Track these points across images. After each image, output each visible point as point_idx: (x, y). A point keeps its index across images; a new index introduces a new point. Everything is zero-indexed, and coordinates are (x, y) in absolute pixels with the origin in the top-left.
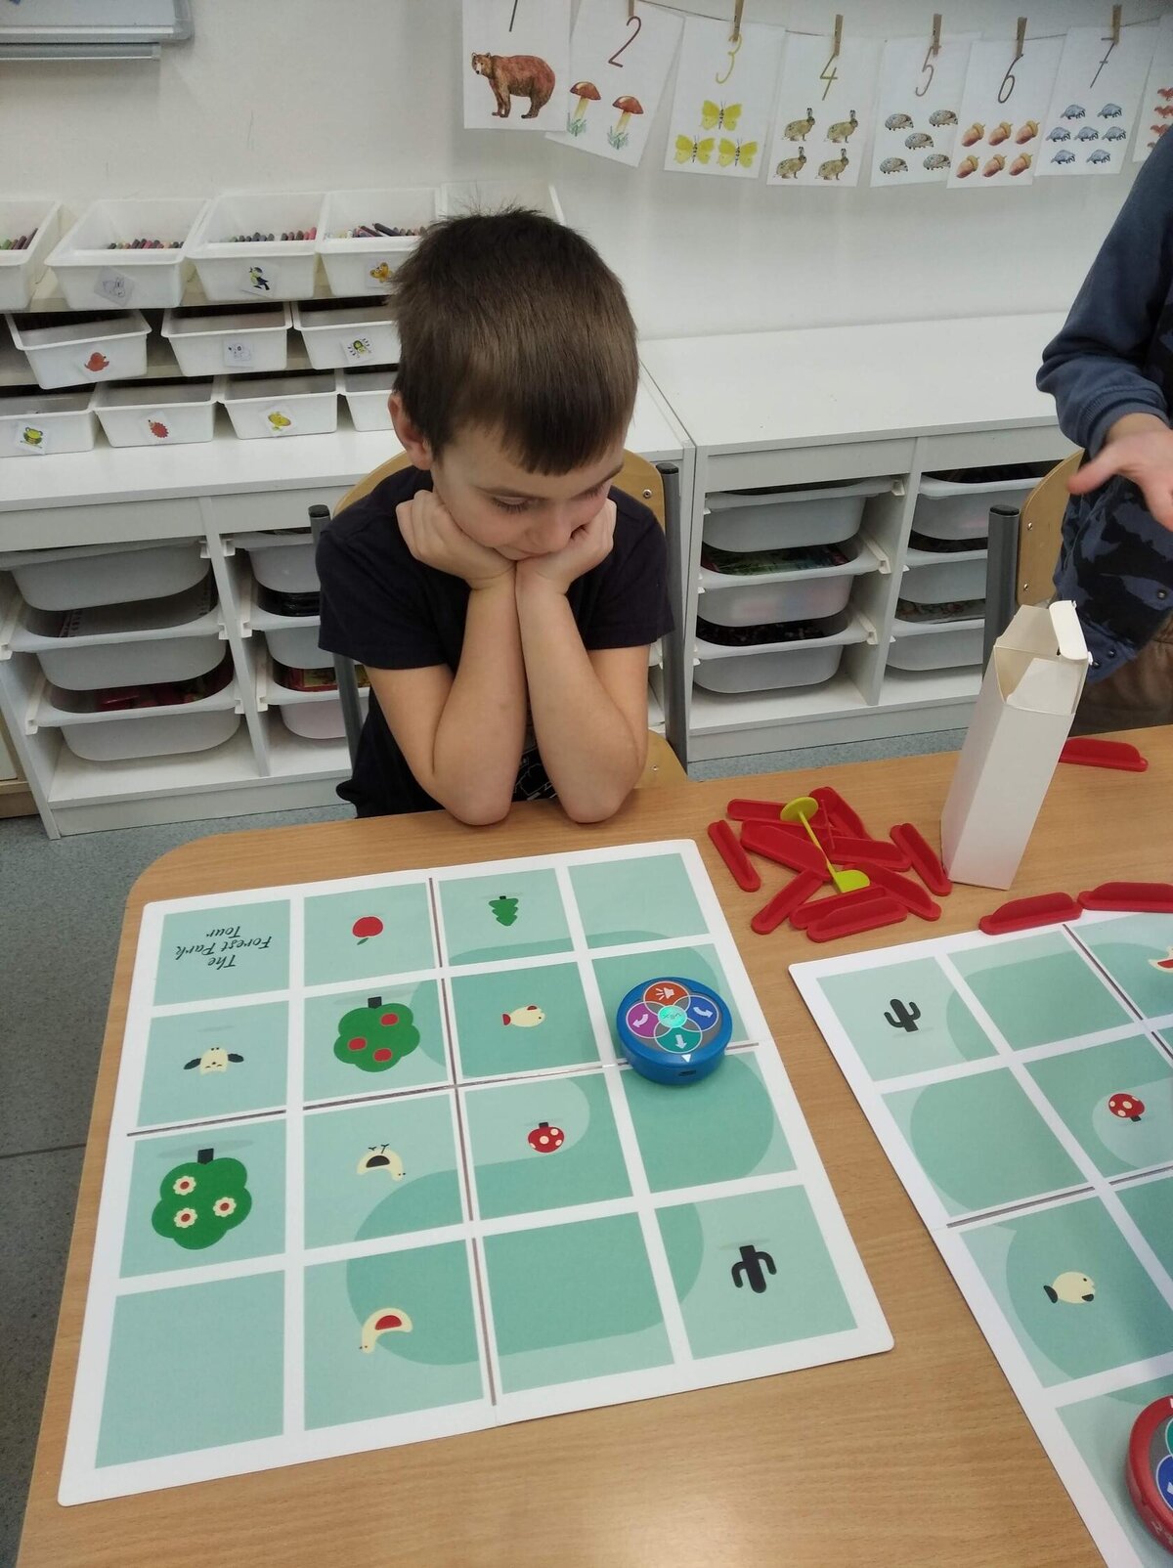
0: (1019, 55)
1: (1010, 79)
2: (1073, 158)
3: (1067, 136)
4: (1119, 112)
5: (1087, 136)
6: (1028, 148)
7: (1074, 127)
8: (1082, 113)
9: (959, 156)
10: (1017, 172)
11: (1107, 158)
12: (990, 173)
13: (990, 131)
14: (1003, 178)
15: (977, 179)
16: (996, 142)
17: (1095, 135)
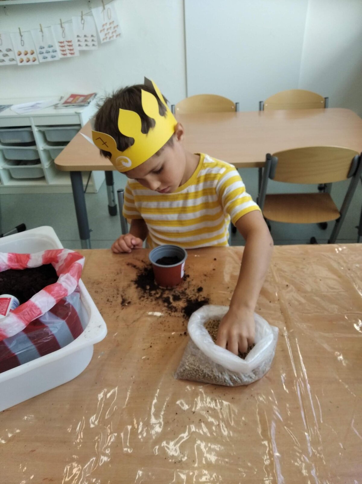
0: (21, 36)
1: (22, 41)
2: (47, 58)
3: (43, 53)
4: (52, 46)
5: (48, 52)
6: (34, 55)
7: (44, 50)
8: (44, 48)
9: (18, 58)
10: (34, 61)
11: (55, 57)
12: (28, 62)
13: (23, 52)
14: (30, 63)
15: (25, 63)
16: (26, 54)
17: (49, 52)
